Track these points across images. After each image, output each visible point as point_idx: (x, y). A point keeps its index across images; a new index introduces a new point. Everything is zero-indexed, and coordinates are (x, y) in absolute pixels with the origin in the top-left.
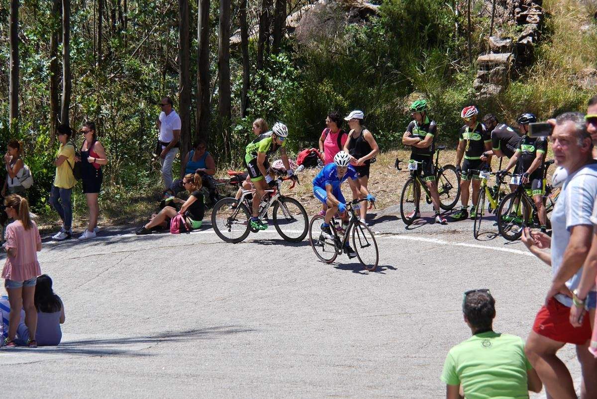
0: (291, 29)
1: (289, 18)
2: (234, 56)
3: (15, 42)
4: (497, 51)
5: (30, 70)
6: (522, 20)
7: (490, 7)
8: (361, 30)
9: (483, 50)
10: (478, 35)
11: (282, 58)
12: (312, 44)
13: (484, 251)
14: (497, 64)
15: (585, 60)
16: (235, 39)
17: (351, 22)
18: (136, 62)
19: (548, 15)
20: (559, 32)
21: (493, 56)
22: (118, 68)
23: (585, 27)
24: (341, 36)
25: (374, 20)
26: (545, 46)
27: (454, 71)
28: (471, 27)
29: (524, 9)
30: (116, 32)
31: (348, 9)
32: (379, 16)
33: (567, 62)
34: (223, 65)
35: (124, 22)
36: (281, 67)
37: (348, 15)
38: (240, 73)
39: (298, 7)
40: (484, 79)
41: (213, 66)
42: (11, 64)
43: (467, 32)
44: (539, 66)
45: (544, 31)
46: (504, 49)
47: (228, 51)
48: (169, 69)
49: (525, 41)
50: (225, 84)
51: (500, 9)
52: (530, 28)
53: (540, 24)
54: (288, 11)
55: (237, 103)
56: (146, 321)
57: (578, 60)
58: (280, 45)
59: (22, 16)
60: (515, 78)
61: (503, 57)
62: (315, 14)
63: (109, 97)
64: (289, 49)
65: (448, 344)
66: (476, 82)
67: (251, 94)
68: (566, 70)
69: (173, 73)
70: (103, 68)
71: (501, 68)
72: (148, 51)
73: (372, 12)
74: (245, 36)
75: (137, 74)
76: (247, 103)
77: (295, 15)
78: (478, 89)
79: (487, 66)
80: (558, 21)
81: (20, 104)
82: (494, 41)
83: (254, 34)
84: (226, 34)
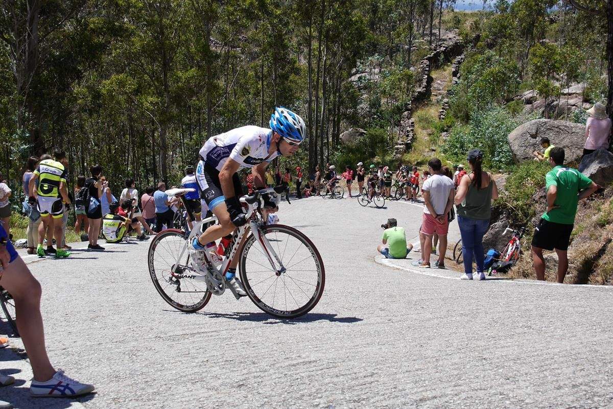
0: (341, 139)
1: (341, 135)
4: (400, 145)
6: (408, 136)
7: (398, 132)
8: (361, 138)
9: (397, 144)
10: (395, 140)
11: (339, 147)
12: (347, 142)
14: (401, 148)
15: (426, 147)
16: (325, 141)
19: (415, 134)
20: (418, 139)
21: (399, 146)
23: (426, 138)
24: (355, 140)
25: (365, 136)
26: (414, 143)
27: (388, 150)
28: (393, 138)
29: (408, 133)
31: (357, 132)
32: (366, 134)
33: (421, 148)
34: (321, 148)
36: (339, 149)
37: (358, 134)
38: (327, 151)
39: (343, 131)
40: (396, 153)
41: (319, 148)
44: (413, 149)
45: (414, 139)
46: (402, 144)
47: (323, 145)
49: (408, 142)
50: (322, 154)
51: (401, 132)
52: (410, 138)
53: (413, 137)
54: (340, 133)
56: (299, 222)
57: (424, 147)
58: (338, 143)
60: (405, 152)
61: (402, 146)
62: (348, 134)
64: (341, 144)
66: (394, 154)
67: (330, 157)
68: (420, 150)
69: (306, 150)
71: (402, 150)
73: (364, 133)
74: (328, 140)
76: (328, 160)
78: (395, 156)
79: (397, 149)
80: (418, 136)
82: (399, 142)
83: (330, 140)
84: (322, 141)
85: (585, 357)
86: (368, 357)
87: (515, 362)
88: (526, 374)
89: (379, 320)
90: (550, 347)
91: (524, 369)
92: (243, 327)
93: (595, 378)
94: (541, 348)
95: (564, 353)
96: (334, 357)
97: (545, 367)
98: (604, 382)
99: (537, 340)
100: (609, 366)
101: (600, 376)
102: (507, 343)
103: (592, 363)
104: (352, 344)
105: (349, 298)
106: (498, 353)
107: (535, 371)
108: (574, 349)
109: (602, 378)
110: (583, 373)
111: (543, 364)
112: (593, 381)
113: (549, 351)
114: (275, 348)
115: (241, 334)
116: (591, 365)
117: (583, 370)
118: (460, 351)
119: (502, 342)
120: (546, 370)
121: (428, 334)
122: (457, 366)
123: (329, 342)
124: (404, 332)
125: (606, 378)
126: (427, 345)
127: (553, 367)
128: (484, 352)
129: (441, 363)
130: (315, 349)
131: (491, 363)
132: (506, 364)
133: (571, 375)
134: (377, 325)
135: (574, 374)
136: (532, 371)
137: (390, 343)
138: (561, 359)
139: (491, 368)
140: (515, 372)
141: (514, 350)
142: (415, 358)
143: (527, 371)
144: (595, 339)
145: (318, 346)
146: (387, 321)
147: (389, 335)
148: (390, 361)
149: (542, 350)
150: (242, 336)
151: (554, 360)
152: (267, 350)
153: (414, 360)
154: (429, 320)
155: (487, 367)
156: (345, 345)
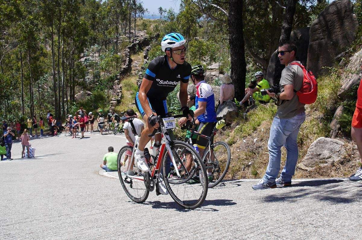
0: (76, 98)
1: (75, 95)
2: (65, 102)
3: (23, 101)
4: (114, 101)
5: (27, 106)
6: (118, 95)
7: (112, 93)
8: (89, 97)
9: (111, 100)
10: (110, 98)
11: (74, 103)
12: (80, 100)
13: (112, 137)
15: (130, 102)
16: (65, 100)
17: (87, 96)
18: (47, 104)
19: (123, 94)
20: (125, 97)
22: (43, 105)
23: (130, 96)
24: (85, 99)
25: (91, 96)
26: (122, 100)
27: (106, 105)
29: (118, 93)
30: (42, 99)
31: (86, 94)
34: (63, 104)
35: (44, 97)
36: (74, 104)
37: (86, 95)
38: (67, 106)
39: (77, 93)
40: (112, 106)
41: (61, 104)
42: (22, 105)
43: (108, 97)
44: (122, 103)
45: (122, 97)
46: (115, 100)
47: (63, 102)
48: (53, 105)
49: (119, 99)
50: (64, 108)
51: (114, 93)
52: (120, 96)
53: (121, 96)
54: (75, 94)
55: (66, 111)
57: (128, 102)
58: (74, 101)
59: (24, 96)
60: (117, 105)
61: (115, 102)
62: (80, 95)
63: (42, 110)
64: (76, 101)
65: (106, 153)
66: (110, 106)
68: (126, 104)
69: (53, 106)
70: (40, 105)
71: (115, 104)
72: (49, 103)
73: (91, 94)
74: (67, 99)
75: (47, 106)
76: (68, 111)
77: (77, 95)
78: (111, 108)
79: (112, 103)
80: (124, 95)
81: (24, 112)
82: (113, 99)
83: (69, 98)
84: (63, 99)
85: (220, 223)
86: (89, 236)
87: (180, 230)
88: (186, 237)
89: (98, 212)
90: (201, 219)
91: (185, 234)
92: (6, 224)
93: (225, 235)
94: (195, 220)
95: (208, 221)
96: (67, 238)
97: (197, 231)
98: (230, 237)
99: (193, 216)
100: (233, 227)
101: (228, 234)
102: (176, 219)
103: (223, 226)
104: (80, 229)
105: (80, 199)
106: (170, 226)
107: (191, 234)
108: (214, 219)
109: (229, 235)
110: (219, 233)
111: (196, 229)
112: (224, 237)
113: (200, 221)
114: (27, 236)
115: (4, 229)
116: (223, 227)
117: (218, 231)
118: (147, 227)
119: (173, 218)
120: (198, 233)
121: (128, 217)
122: (145, 236)
123: (64, 229)
124: (113, 218)
125: (231, 234)
126: (127, 224)
127: (201, 231)
128: (162, 226)
129: (135, 235)
130: (55, 235)
131: (166, 232)
132: (174, 232)
133: (211, 235)
134: (97, 215)
135: (213, 234)
136: (189, 235)
137: (104, 226)
138: (206, 226)
139: (165, 236)
140: (179, 236)
141: (180, 223)
142: (119, 234)
143: (186, 235)
144: (226, 212)
145: (57, 232)
146: (103, 212)
147: (104, 221)
148: (104, 238)
149: (195, 221)
150: (5, 231)
151: (202, 227)
152: (21, 238)
153: (119, 235)
154: (129, 209)
155: (163, 235)
156: (75, 230)
